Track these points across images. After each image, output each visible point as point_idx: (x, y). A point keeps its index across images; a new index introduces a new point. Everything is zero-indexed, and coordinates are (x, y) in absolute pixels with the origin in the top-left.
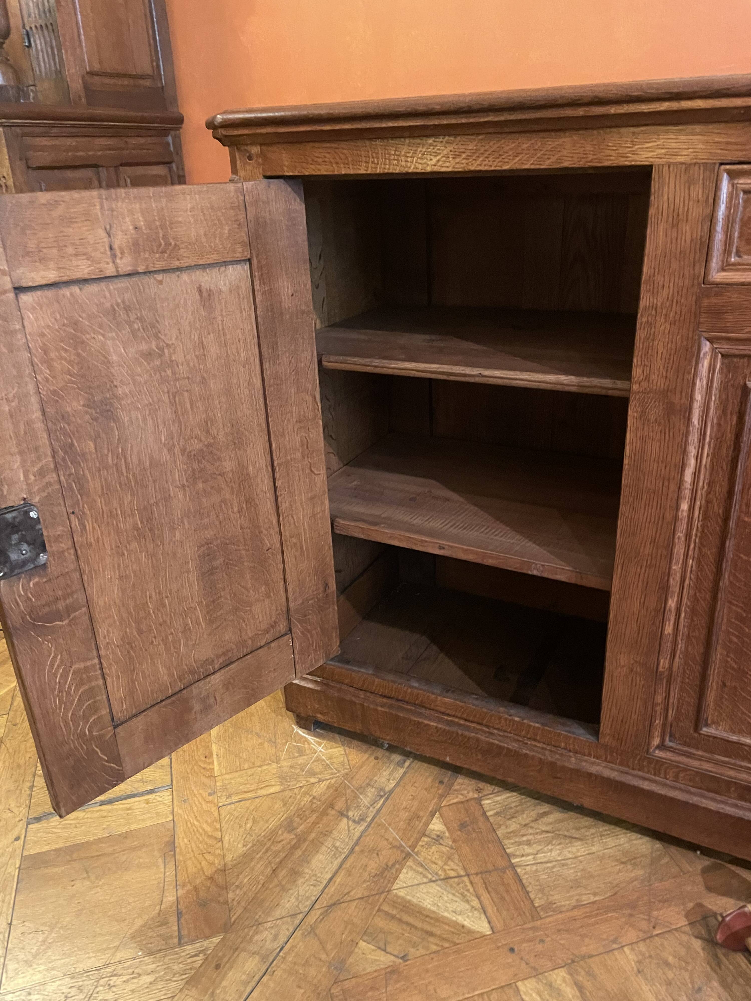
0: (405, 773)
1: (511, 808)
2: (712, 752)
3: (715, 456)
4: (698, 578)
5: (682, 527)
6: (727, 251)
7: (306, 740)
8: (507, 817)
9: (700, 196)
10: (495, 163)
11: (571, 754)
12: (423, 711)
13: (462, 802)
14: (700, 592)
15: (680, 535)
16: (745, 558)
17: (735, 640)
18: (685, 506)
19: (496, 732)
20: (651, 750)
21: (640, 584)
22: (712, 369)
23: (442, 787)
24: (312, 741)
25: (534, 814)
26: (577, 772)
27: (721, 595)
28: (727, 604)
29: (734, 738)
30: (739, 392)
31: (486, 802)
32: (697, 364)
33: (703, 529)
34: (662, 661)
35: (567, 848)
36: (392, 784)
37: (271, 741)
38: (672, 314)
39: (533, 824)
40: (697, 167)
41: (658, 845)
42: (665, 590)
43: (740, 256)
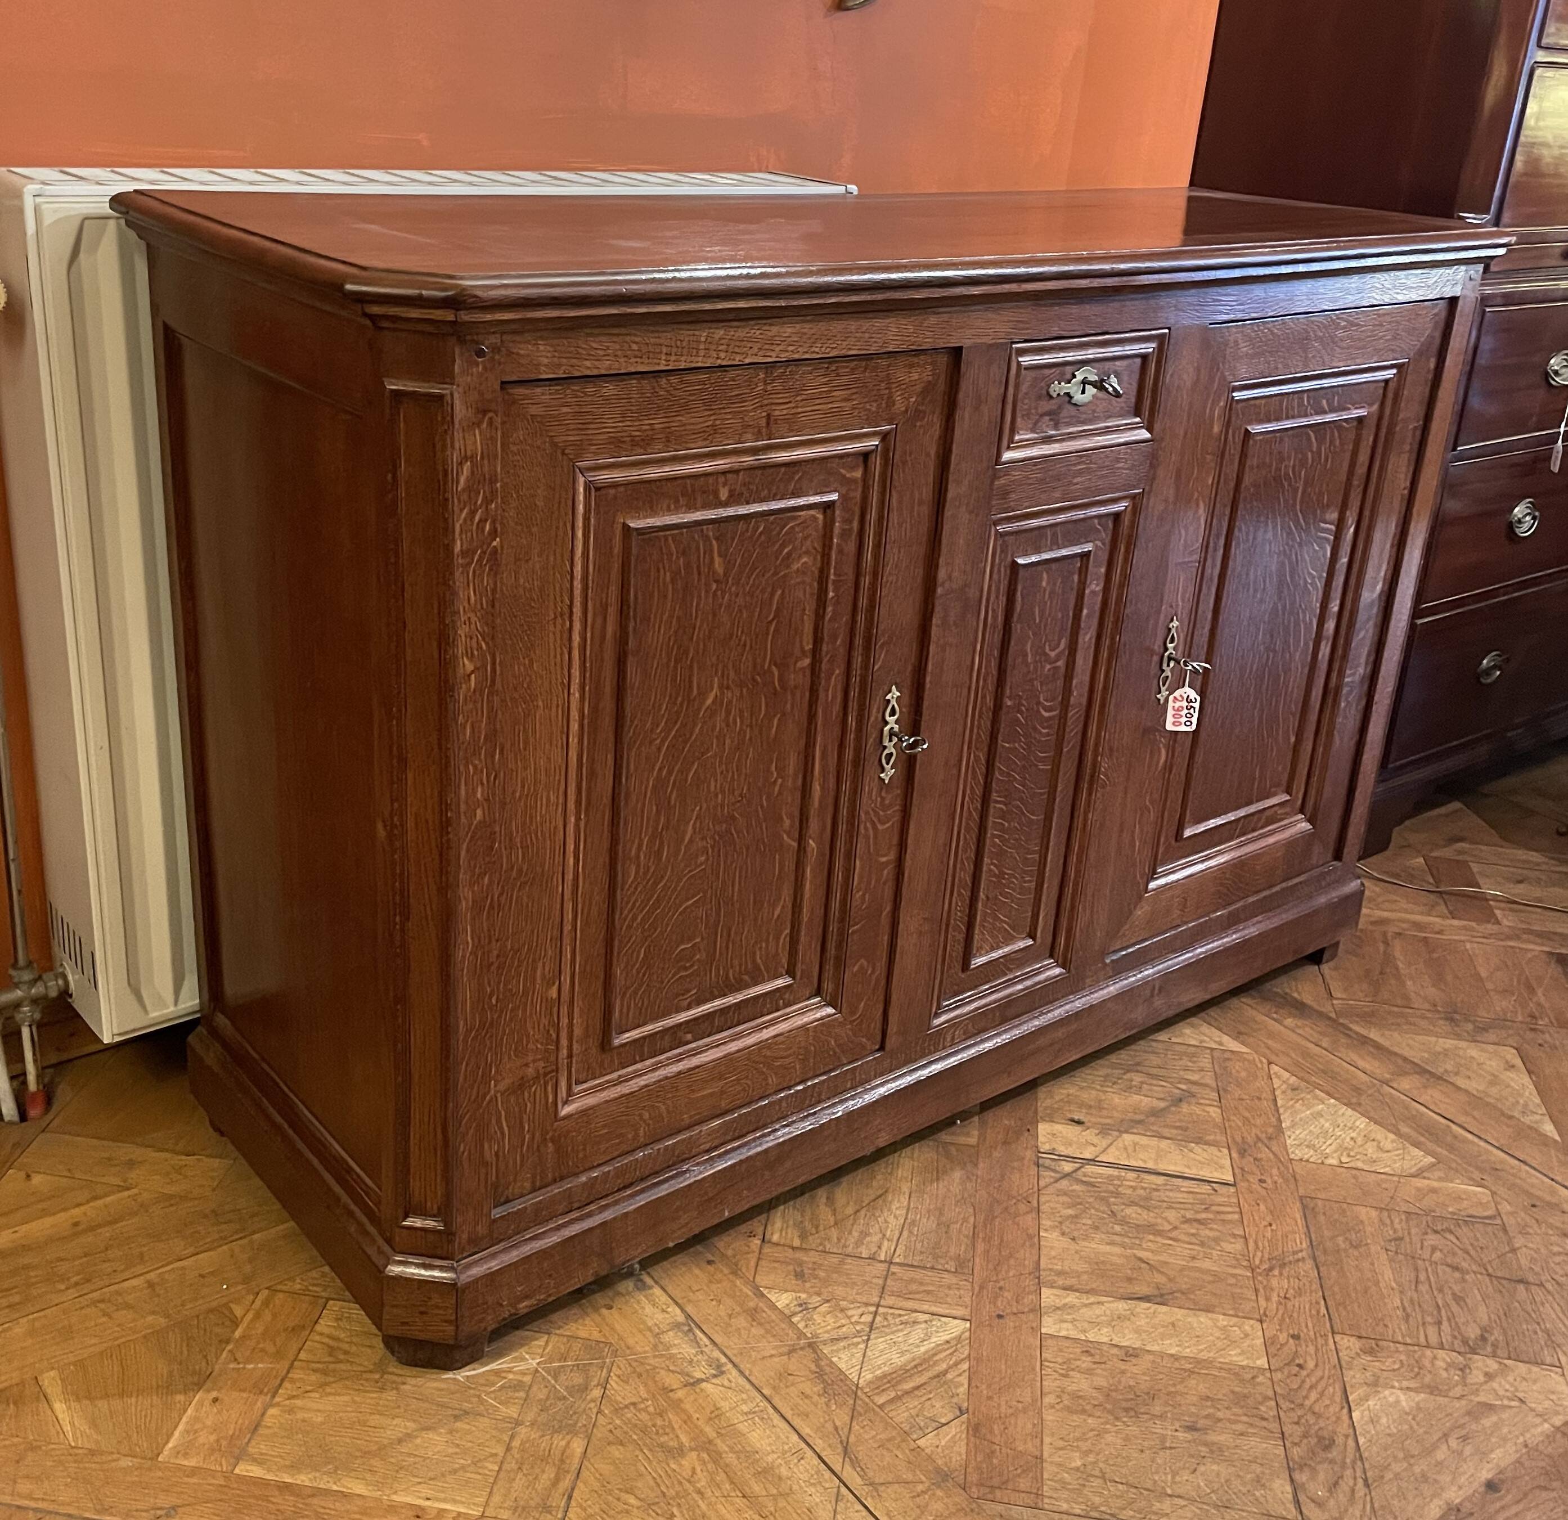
0: (665, 1291)
1: (802, 1222)
2: (979, 986)
8: (814, 1231)
9: (998, 376)
11: (859, 1089)
12: (685, 1166)
14: (972, 803)
16: (1008, 745)
19: (777, 1125)
20: (931, 1023)
21: (933, 821)
22: (994, 551)
24: (504, 1366)
25: (823, 1208)
26: (875, 1105)
29: (993, 956)
30: (1008, 572)
31: (775, 1239)
32: (987, 551)
35: (890, 1208)
36: (675, 1311)
37: (457, 1417)
38: (971, 502)
39: (839, 1217)
40: (994, 349)
42: (952, 816)
43: (1019, 433)
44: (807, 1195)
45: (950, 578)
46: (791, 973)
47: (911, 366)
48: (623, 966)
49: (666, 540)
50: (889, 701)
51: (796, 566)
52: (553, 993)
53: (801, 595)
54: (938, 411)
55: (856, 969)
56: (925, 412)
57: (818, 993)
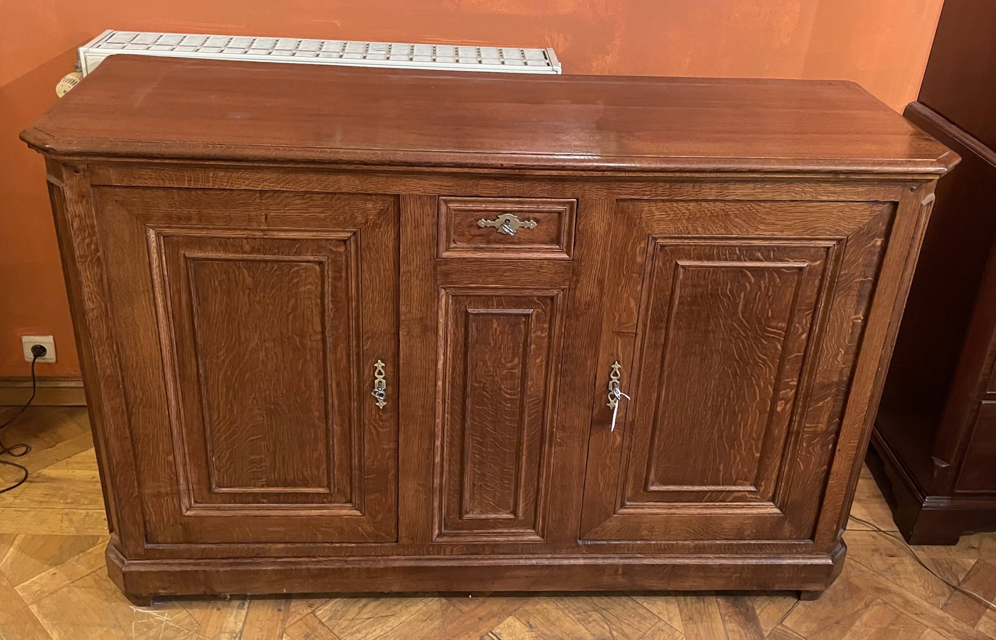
0: (247, 613)
1: (339, 611)
2: (472, 529)
3: (454, 351)
4: (452, 424)
5: (440, 396)
6: (448, 241)
7: (149, 615)
8: (338, 618)
9: (429, 212)
10: (294, 187)
11: (380, 558)
12: (260, 560)
13: (301, 619)
14: (454, 432)
15: (439, 400)
16: (478, 407)
17: (477, 456)
18: (440, 383)
19: (321, 559)
20: (434, 539)
21: (417, 435)
22: (447, 303)
23: (281, 613)
24: (155, 614)
25: (356, 609)
26: (386, 569)
27: (467, 432)
28: (470, 436)
29: (484, 516)
30: (464, 315)
31: (318, 613)
32: (438, 302)
33: (452, 396)
34: (435, 480)
35: (385, 624)
36: (240, 625)
37: (115, 626)
38: (420, 276)
39: (357, 617)
40: (425, 198)
41: (444, 600)
42: (432, 436)
43: (455, 243)
44: (356, 599)
45: (409, 312)
46: (329, 486)
47: (368, 200)
48: (217, 457)
49: (213, 265)
50: (376, 368)
51: (302, 289)
52: (171, 458)
53: (310, 304)
54: (391, 225)
55: (372, 497)
56: (380, 224)
57: (350, 502)
